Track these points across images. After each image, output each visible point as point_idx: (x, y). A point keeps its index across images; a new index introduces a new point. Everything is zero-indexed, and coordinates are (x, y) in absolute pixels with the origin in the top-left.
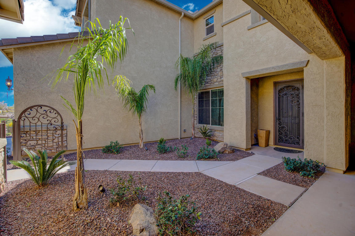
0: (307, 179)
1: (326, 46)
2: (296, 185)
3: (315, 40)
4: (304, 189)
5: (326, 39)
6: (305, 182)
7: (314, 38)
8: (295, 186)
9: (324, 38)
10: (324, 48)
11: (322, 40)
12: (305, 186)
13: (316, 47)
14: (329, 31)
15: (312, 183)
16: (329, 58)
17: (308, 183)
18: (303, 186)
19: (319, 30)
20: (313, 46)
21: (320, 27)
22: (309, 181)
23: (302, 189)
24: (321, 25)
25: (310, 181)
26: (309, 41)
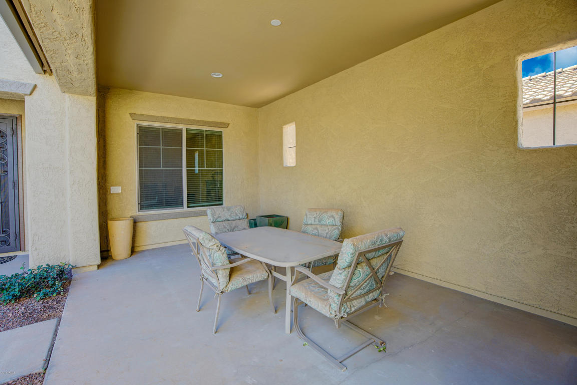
0: (51, 301)
1: (79, 72)
2: (36, 322)
3: (68, 56)
4: (54, 321)
5: (86, 62)
6: (49, 308)
7: (69, 52)
8: (35, 324)
9: (83, 58)
10: (75, 74)
11: (78, 61)
12: (54, 315)
13: (63, 68)
14: (94, 52)
15: (61, 303)
16: (75, 93)
17: (56, 306)
18: (49, 317)
19: (83, 43)
20: (59, 64)
21: (86, 39)
22: (55, 303)
23: (52, 323)
24: (90, 36)
25: (57, 303)
26: (57, 52)
